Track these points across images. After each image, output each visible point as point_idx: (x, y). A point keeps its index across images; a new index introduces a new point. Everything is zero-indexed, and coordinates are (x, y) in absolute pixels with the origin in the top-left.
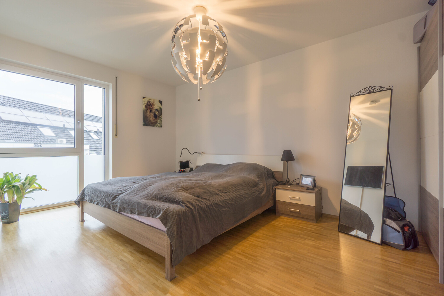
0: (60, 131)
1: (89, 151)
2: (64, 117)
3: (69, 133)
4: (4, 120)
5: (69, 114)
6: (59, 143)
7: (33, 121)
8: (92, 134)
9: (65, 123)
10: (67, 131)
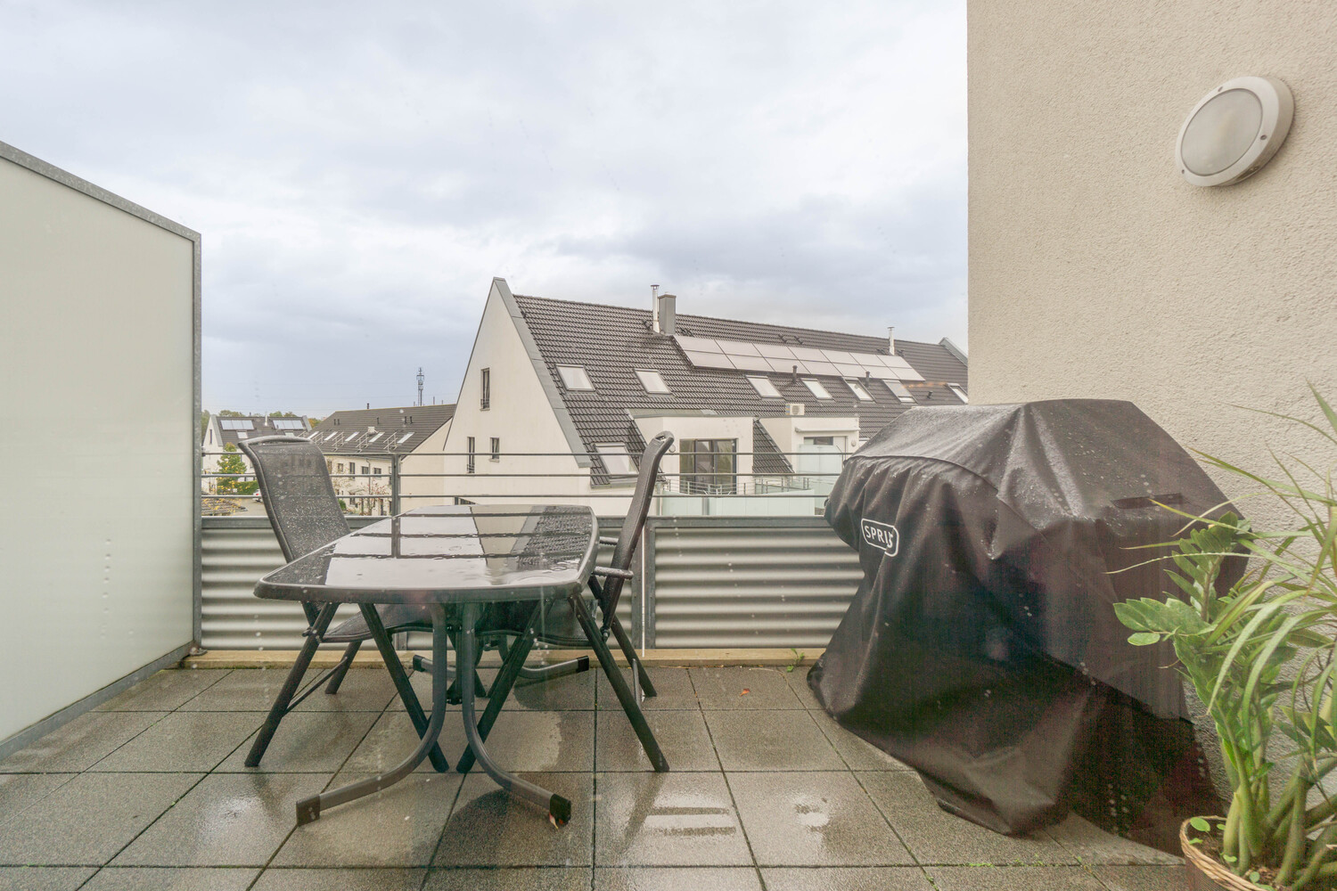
0: (785, 383)
1: (857, 434)
2: (791, 348)
3: (806, 387)
4: (695, 368)
5: (797, 339)
6: (791, 413)
7: (741, 364)
8: (852, 386)
9: (797, 363)
10: (801, 381)
